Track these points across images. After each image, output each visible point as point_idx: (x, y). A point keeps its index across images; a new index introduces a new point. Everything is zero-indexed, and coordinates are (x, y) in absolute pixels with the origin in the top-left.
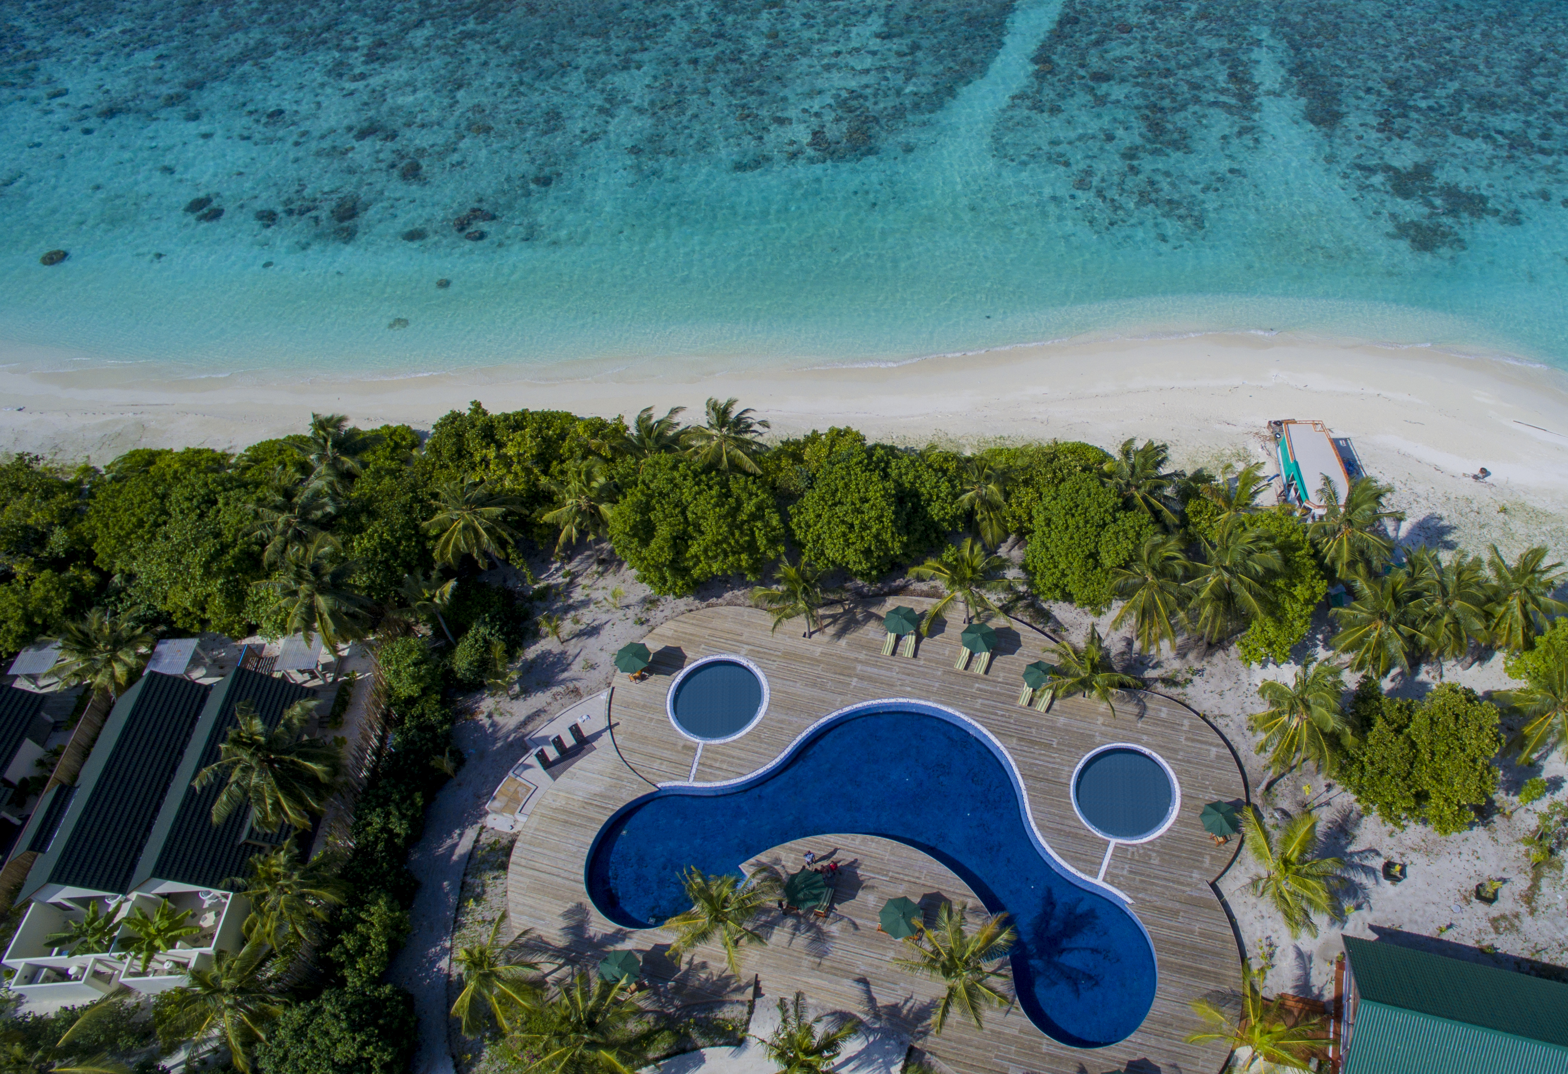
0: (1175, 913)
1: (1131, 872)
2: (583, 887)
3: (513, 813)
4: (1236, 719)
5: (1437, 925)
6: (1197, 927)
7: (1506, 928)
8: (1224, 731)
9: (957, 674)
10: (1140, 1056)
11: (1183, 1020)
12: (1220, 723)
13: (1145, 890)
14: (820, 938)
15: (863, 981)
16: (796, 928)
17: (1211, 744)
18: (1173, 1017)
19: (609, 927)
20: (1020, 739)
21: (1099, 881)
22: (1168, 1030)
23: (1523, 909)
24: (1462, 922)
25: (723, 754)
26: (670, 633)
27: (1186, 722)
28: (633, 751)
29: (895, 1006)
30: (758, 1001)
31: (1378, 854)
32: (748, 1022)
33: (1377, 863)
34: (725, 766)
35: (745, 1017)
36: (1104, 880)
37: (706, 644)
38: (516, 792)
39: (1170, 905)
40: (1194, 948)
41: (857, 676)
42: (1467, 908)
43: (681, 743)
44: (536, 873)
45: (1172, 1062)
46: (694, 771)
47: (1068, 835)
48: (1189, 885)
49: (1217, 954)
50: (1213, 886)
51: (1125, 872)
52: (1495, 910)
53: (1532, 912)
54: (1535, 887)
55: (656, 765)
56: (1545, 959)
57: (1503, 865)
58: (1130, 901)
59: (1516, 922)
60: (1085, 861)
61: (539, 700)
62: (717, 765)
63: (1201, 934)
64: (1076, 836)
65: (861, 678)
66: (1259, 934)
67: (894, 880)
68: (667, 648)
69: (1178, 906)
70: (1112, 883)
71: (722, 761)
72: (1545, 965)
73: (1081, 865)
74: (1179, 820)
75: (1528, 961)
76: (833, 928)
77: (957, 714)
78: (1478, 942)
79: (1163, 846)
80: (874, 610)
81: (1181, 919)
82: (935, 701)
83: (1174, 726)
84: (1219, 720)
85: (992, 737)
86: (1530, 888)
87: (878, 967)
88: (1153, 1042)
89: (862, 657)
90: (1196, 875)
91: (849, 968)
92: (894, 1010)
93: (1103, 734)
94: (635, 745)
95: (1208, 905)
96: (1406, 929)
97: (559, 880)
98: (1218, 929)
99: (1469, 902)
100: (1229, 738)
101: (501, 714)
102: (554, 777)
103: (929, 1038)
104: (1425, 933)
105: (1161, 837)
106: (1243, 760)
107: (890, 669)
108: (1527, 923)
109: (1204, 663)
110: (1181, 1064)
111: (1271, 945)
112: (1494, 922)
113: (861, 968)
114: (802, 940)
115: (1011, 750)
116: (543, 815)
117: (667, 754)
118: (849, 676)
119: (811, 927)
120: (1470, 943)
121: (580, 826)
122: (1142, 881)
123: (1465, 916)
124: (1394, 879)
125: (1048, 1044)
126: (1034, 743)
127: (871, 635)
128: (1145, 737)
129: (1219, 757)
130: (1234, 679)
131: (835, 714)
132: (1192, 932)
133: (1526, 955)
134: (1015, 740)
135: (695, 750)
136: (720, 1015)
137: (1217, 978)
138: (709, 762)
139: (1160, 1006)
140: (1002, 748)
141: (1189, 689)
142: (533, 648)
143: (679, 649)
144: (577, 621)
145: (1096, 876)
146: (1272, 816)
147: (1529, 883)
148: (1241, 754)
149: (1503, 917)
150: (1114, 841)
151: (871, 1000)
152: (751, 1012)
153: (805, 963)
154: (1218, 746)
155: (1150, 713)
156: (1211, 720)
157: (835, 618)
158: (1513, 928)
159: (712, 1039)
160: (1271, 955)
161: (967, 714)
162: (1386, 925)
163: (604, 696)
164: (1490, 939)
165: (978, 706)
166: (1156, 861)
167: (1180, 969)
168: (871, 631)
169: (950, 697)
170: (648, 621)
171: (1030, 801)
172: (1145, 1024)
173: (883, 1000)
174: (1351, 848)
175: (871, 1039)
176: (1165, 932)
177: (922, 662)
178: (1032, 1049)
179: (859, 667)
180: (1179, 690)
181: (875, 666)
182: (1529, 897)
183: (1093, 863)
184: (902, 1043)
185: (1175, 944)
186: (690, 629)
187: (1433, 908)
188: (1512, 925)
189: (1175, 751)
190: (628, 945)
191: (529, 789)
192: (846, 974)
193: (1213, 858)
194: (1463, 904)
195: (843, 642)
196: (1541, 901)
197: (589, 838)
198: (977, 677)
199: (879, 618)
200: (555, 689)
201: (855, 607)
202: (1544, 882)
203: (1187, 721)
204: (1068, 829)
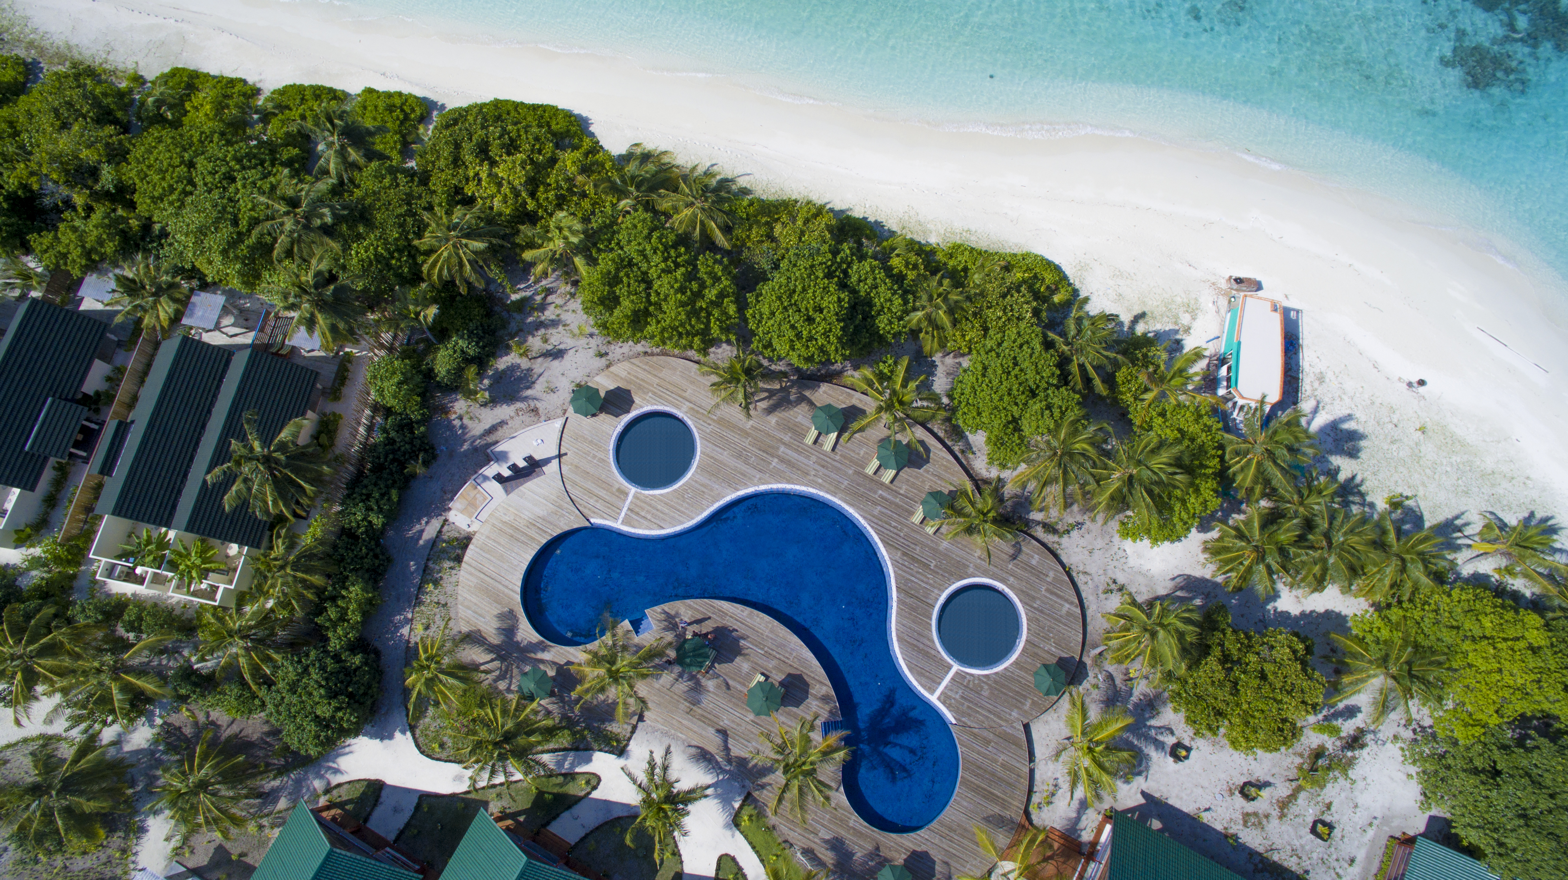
0: (988, 742)
1: (962, 697)
2: (518, 598)
3: (470, 517)
4: (1096, 579)
5: (1197, 806)
6: (1002, 758)
7: (1253, 824)
8: (1082, 587)
9: (866, 476)
10: (923, 848)
11: (966, 830)
12: (1080, 580)
13: (970, 715)
14: (697, 688)
15: (723, 733)
16: (681, 676)
17: (1066, 601)
18: (959, 825)
19: (534, 637)
20: (905, 554)
21: (933, 699)
22: (952, 834)
23: (1275, 813)
24: (1219, 809)
25: (650, 505)
26: (624, 374)
27: (1051, 574)
28: (575, 483)
29: (745, 759)
30: (640, 724)
31: (1172, 733)
32: (629, 739)
33: (1170, 740)
34: (649, 517)
35: (628, 735)
36: (939, 699)
37: (655, 394)
38: (475, 498)
39: (985, 733)
40: (993, 774)
41: (778, 457)
42: (1228, 799)
43: (617, 486)
44: (482, 576)
45: (946, 859)
46: (623, 514)
47: (920, 651)
48: (1006, 721)
49: (1009, 784)
50: (1027, 727)
51: (957, 697)
52: (1250, 807)
53: (1282, 816)
54: (1293, 796)
55: (592, 502)
56: (1275, 857)
57: (1274, 771)
58: (954, 721)
59: (1264, 821)
60: (928, 678)
61: (504, 411)
62: (643, 514)
63: (1003, 765)
64: (927, 655)
65: (782, 460)
66: (1050, 774)
67: (767, 655)
68: (619, 388)
69: (991, 736)
70: (944, 703)
71: (648, 512)
72: (1274, 862)
73: (924, 680)
74: (1016, 663)
75: (1260, 854)
76: (710, 684)
77: (857, 515)
78: (1226, 828)
79: (996, 682)
80: (807, 393)
81: (990, 748)
82: (840, 499)
83: (1039, 574)
84: (1081, 576)
85: (880, 545)
86: (1288, 797)
87: (738, 725)
88: (936, 841)
89: (787, 438)
90: (1015, 714)
91: (715, 720)
92: (742, 762)
93: (977, 567)
94: (578, 479)
95: (1018, 745)
96: (1170, 802)
97: (500, 587)
98: (1017, 765)
99: (1232, 794)
100: (1084, 595)
101: (471, 418)
102: (507, 492)
103: (765, 792)
104: (1185, 809)
105: (996, 673)
106: (1089, 619)
107: (808, 457)
108: (1274, 826)
109: (1086, 517)
110: (952, 863)
111: (1056, 786)
112: (1246, 816)
113: (725, 722)
114: (683, 686)
115: (895, 563)
116: (494, 525)
117: (602, 493)
118: (773, 456)
119: (692, 677)
120: (1219, 827)
121: (523, 542)
122: (969, 707)
123: (1224, 804)
124: (1177, 758)
125: (855, 820)
126: (913, 559)
127: (800, 419)
128: (1012, 579)
129: (1069, 614)
130: (1107, 540)
131: (750, 490)
132: (996, 761)
133: (1261, 849)
134: (899, 554)
135: (627, 494)
136: (609, 728)
137: (1004, 805)
138: (637, 510)
139: (951, 813)
140: (887, 558)
141: (1065, 540)
142: (505, 358)
143: (628, 392)
144: (545, 341)
145: (932, 691)
146: (1096, 677)
147: (1289, 792)
148: (1089, 613)
149: (1255, 814)
150: (956, 667)
151: (727, 749)
152: (633, 732)
153: (682, 706)
154: (1072, 603)
155: (1022, 557)
156: (1074, 574)
157: (772, 393)
158: (1260, 825)
159: (600, 745)
160: (1053, 795)
161: (865, 518)
162: (1157, 795)
163: (558, 424)
164: (1236, 828)
165: (876, 512)
166: (986, 693)
167: (976, 789)
168: (800, 414)
169: (854, 496)
170: (607, 354)
171: (898, 613)
172: (934, 824)
173: (736, 751)
174: (1153, 722)
175: (721, 777)
176: (975, 756)
177: (838, 458)
178: (841, 821)
179: (782, 448)
180: (1055, 538)
181: (796, 451)
182: (1284, 805)
183: (934, 681)
184: (744, 786)
185: (979, 767)
186: (642, 374)
187: (1200, 791)
188: (1260, 823)
189: (1034, 598)
190: (546, 656)
191: (485, 499)
192: (711, 723)
193: (1034, 703)
194: (1226, 794)
195: (773, 419)
196: (1293, 809)
197: (528, 556)
198: (882, 484)
199: (811, 403)
200: (519, 405)
201: (791, 387)
202: (1302, 795)
203: (1053, 572)
204: (921, 646)
